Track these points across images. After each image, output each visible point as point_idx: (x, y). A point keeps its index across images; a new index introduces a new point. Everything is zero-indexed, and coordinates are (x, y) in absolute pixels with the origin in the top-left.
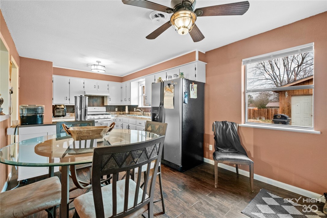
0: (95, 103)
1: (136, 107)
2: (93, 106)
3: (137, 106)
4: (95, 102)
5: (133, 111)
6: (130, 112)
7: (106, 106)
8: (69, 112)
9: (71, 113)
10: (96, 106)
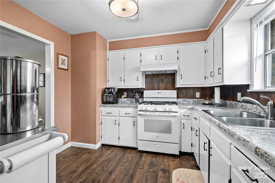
0: (162, 85)
1: (243, 89)
2: (159, 89)
3: (248, 86)
4: (161, 82)
5: (233, 101)
6: (228, 102)
7: (179, 89)
8: (130, 97)
9: (131, 98)
10: (163, 90)
